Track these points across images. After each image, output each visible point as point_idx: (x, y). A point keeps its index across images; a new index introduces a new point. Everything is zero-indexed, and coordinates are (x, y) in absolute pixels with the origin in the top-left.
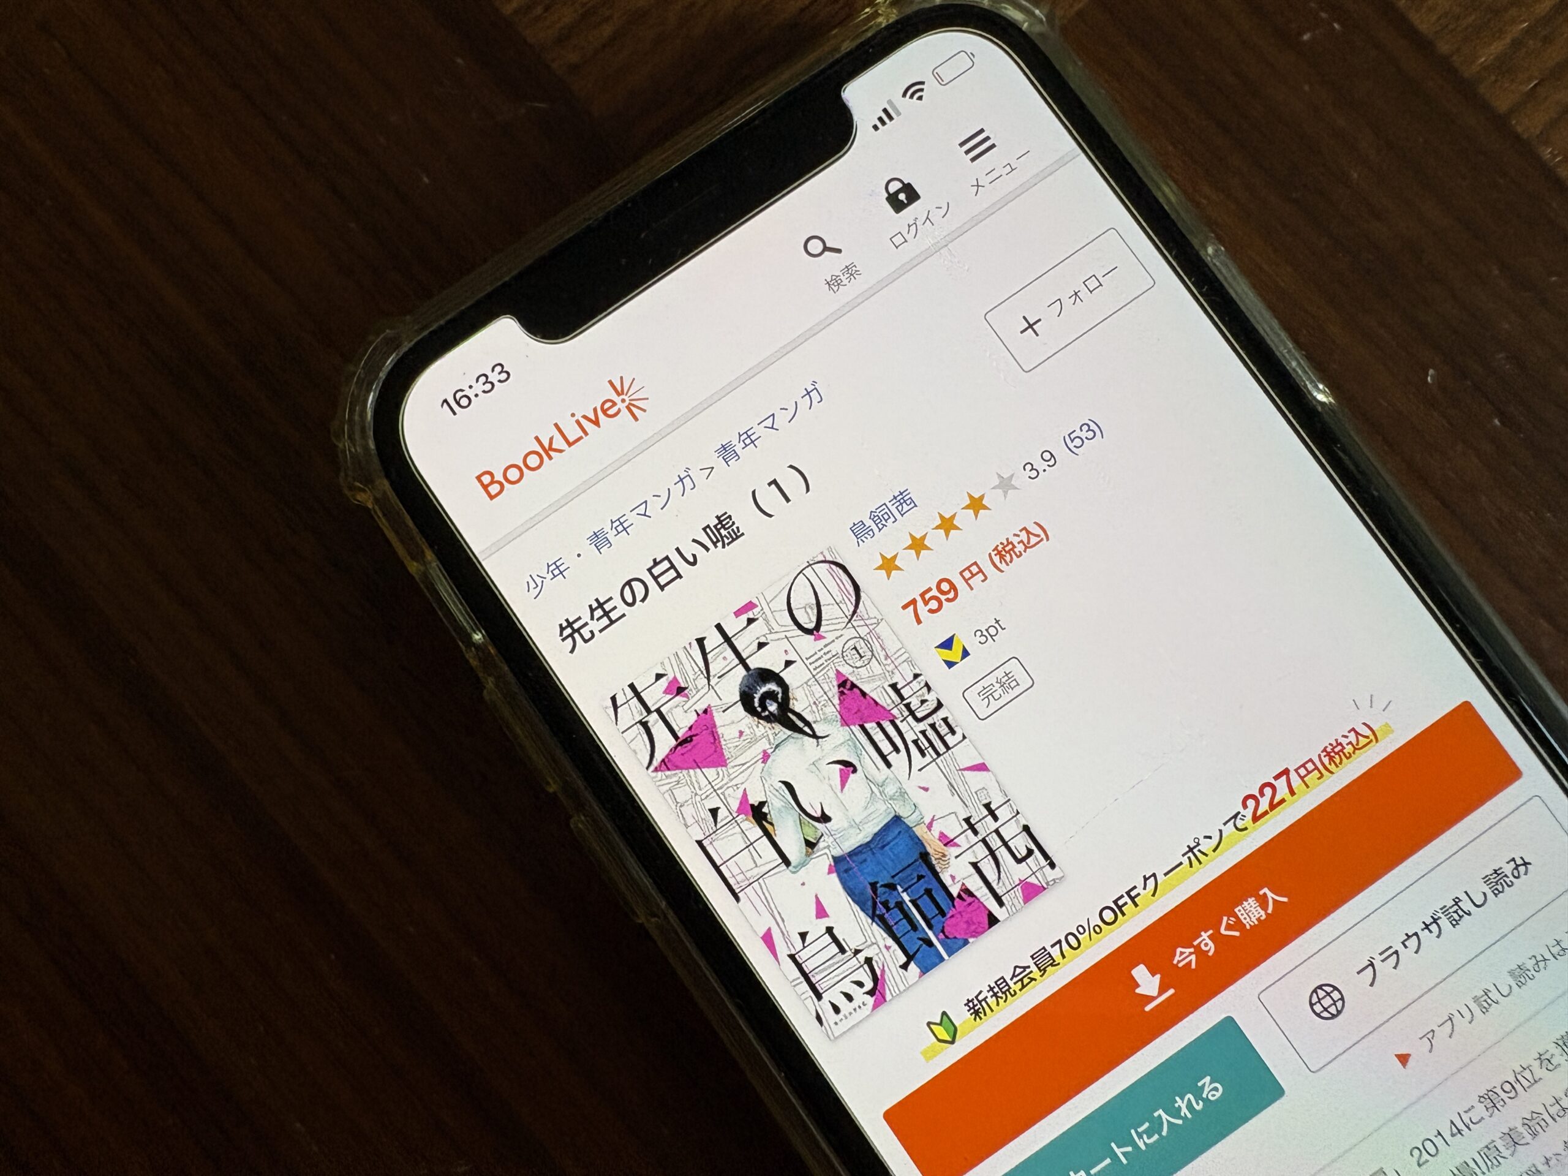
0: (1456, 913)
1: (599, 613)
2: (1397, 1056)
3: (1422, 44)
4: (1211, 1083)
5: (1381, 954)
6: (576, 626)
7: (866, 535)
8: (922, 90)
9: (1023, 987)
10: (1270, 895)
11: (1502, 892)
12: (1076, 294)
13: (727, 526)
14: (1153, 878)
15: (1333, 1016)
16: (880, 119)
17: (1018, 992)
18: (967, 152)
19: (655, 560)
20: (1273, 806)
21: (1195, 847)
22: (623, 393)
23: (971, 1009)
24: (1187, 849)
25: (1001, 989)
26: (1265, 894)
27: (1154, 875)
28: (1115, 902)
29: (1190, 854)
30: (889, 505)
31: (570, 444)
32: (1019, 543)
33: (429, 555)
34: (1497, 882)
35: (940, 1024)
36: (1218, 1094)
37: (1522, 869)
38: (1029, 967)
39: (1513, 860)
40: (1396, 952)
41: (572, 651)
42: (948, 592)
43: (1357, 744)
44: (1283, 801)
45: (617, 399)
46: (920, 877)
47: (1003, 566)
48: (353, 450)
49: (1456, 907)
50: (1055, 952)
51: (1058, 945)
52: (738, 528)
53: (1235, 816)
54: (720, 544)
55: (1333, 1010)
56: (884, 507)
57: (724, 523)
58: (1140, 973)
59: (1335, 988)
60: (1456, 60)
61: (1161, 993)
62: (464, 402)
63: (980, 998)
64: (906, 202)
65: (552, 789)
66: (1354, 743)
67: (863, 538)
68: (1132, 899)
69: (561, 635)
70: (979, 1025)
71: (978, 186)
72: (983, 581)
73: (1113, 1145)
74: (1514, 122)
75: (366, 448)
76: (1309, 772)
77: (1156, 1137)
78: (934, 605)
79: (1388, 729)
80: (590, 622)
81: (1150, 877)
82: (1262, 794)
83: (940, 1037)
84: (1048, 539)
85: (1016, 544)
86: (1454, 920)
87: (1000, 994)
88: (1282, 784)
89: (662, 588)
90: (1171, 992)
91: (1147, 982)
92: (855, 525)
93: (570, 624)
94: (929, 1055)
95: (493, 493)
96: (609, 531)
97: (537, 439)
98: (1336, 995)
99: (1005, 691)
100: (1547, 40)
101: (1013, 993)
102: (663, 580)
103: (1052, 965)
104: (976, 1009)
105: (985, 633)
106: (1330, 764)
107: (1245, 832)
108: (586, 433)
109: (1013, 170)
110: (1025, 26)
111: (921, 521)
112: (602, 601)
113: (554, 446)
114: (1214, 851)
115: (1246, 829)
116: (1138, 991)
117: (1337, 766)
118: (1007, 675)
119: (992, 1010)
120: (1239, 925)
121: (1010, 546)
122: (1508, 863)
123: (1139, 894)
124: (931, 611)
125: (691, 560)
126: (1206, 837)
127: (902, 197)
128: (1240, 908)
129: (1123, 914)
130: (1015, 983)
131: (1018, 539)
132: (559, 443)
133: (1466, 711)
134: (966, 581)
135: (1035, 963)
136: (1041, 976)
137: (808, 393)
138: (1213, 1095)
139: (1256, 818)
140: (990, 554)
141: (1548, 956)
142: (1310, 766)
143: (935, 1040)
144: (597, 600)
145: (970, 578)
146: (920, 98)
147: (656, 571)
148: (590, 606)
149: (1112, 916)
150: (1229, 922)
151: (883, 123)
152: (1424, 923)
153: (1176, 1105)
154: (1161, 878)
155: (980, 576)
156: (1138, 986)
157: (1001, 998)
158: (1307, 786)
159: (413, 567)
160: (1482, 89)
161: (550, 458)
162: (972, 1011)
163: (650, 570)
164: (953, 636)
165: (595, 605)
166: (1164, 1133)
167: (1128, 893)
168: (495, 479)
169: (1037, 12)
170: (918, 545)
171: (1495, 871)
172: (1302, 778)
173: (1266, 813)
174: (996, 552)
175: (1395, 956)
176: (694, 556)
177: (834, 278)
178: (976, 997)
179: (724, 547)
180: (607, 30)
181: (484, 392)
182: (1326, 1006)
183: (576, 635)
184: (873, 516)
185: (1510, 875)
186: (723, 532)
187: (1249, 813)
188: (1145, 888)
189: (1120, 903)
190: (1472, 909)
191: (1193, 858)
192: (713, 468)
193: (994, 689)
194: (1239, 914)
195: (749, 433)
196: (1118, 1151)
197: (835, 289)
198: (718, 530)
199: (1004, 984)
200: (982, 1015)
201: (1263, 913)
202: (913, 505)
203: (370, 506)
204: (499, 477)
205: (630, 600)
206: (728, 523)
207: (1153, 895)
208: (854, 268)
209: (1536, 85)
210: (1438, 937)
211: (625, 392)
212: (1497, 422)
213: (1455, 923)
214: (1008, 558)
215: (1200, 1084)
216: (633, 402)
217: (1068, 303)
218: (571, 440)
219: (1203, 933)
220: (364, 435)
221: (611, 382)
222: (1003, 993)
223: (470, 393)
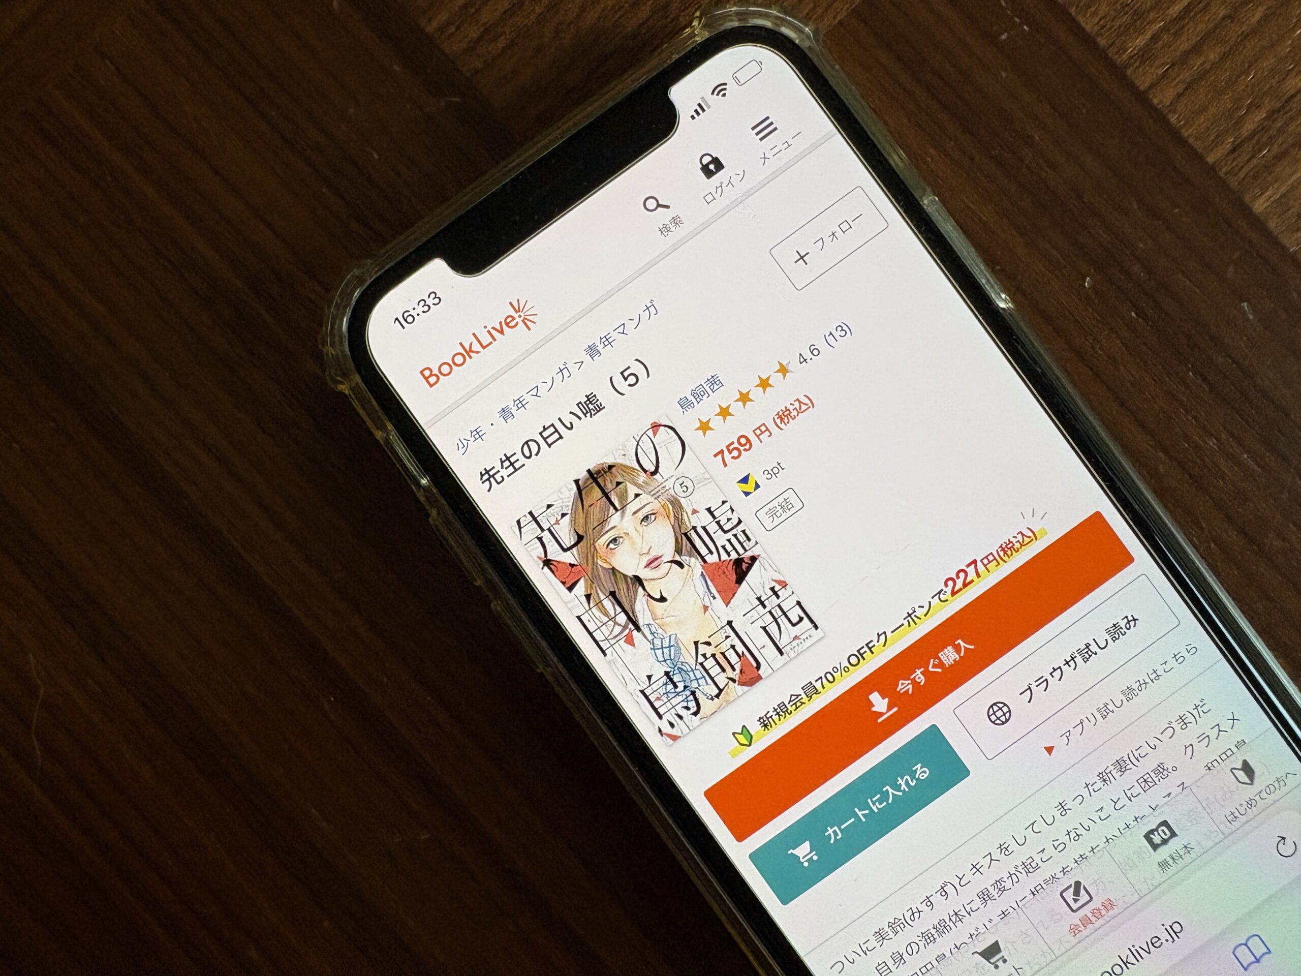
0: (1087, 653)
1: (507, 464)
2: (1045, 748)
3: (1087, 40)
4: (921, 768)
5: (1036, 682)
6: (491, 473)
7: (689, 407)
8: (725, 89)
9: (797, 708)
10: (962, 644)
11: (1118, 639)
12: (833, 234)
13: (593, 402)
14: (883, 635)
15: (1003, 723)
16: (696, 111)
17: (793, 711)
18: (757, 134)
19: (544, 427)
20: (965, 585)
21: (912, 614)
22: (519, 311)
23: (762, 723)
24: (907, 615)
25: (781, 710)
26: (959, 643)
27: (885, 633)
28: (858, 651)
29: (909, 618)
30: (704, 385)
31: (484, 347)
32: (794, 410)
33: (390, 427)
34: (1115, 632)
35: (741, 734)
36: (926, 775)
37: (1132, 623)
38: (800, 695)
39: (1126, 617)
40: (1046, 680)
41: (489, 491)
42: (745, 445)
43: (1023, 542)
44: (972, 581)
45: (516, 315)
46: (727, 637)
47: (782, 426)
48: (333, 352)
49: (1087, 650)
50: (818, 685)
51: (820, 680)
52: (600, 403)
53: (940, 593)
54: (588, 415)
55: (1003, 719)
56: (701, 386)
57: (591, 400)
58: (875, 697)
59: (1005, 705)
60: (1111, 52)
61: (889, 710)
62: (410, 319)
63: (768, 716)
64: (714, 170)
65: (479, 583)
66: (1021, 541)
67: (687, 408)
68: (870, 649)
69: (481, 479)
70: (767, 733)
71: (765, 158)
72: (769, 436)
73: (856, 810)
74: (1151, 97)
75: (343, 352)
76: (990, 562)
77: (885, 803)
78: (735, 453)
79: (1044, 532)
80: (500, 470)
81: (881, 634)
82: (958, 577)
83: (741, 742)
84: (813, 407)
85: (792, 410)
86: (1086, 658)
87: (781, 713)
88: (971, 570)
89: (549, 446)
90: (895, 709)
91: (879, 703)
92: (681, 399)
93: (487, 472)
94: (734, 755)
95: (432, 383)
96: (512, 407)
97: (461, 344)
98: (1005, 709)
99: (784, 511)
100: (1177, 35)
101: (789, 712)
102: (550, 440)
103: (816, 693)
104: (765, 723)
105: (771, 472)
106: (1004, 556)
107: (946, 603)
108: (495, 340)
109: (789, 146)
110: (797, 42)
111: (726, 396)
112: (508, 456)
113: (473, 349)
114: (925, 615)
115: (947, 600)
116: (873, 709)
117: (1009, 557)
118: (785, 500)
119: (776, 724)
120: (941, 664)
121: (788, 412)
122: (1123, 619)
123: (874, 646)
124: (733, 458)
125: (569, 426)
126: (919, 607)
127: (712, 167)
128: (942, 653)
129: (864, 659)
130: (791, 706)
131: (794, 407)
132: (476, 347)
133: (1097, 517)
134: (758, 436)
135: (804, 692)
136: (809, 701)
137: (648, 308)
138: (923, 776)
139: (954, 593)
140: (774, 418)
141: (1148, 680)
142: (991, 558)
143: (738, 744)
144: (505, 455)
145: (760, 434)
146: (724, 95)
147: (545, 434)
148: (501, 459)
149: (856, 660)
150: (935, 663)
151: (698, 114)
152: (1065, 660)
153: (898, 783)
154: (889, 634)
155: (767, 433)
156: (873, 706)
157: (782, 716)
158: (989, 571)
159: (379, 435)
160: (1129, 72)
161: (470, 357)
162: (763, 724)
163: (541, 434)
164: (749, 475)
165: (504, 458)
166: (890, 801)
167: (867, 645)
168: (433, 373)
169: (807, 29)
170: (725, 412)
171: (1114, 625)
172: (985, 566)
173: (960, 590)
174: (777, 416)
175: (1045, 682)
176: (571, 423)
177: (665, 226)
178: (765, 716)
179: (591, 417)
180: (502, 43)
181: (423, 312)
182: (998, 716)
183: (492, 479)
184: (693, 393)
185: (1124, 627)
186: (591, 406)
187: (949, 590)
188: (878, 641)
189: (862, 651)
190: (1098, 650)
191: (911, 621)
192: (582, 362)
193: (777, 510)
194: (941, 657)
195: (607, 337)
196: (860, 813)
197: (666, 234)
198: (587, 405)
199: (784, 707)
200: (769, 727)
201: (957, 656)
202: (721, 385)
203: (347, 392)
204: (436, 371)
205: (528, 454)
206: (594, 400)
207: (884, 645)
208: (678, 219)
209: (1168, 69)
210: (1074, 669)
211: (521, 310)
212: (1133, 314)
213: (1086, 660)
214: (786, 420)
215: (914, 769)
216: (527, 317)
217: (827, 240)
218: (484, 345)
219: (917, 670)
220: (341, 343)
221: (511, 303)
222: (783, 712)
223: (414, 313)
